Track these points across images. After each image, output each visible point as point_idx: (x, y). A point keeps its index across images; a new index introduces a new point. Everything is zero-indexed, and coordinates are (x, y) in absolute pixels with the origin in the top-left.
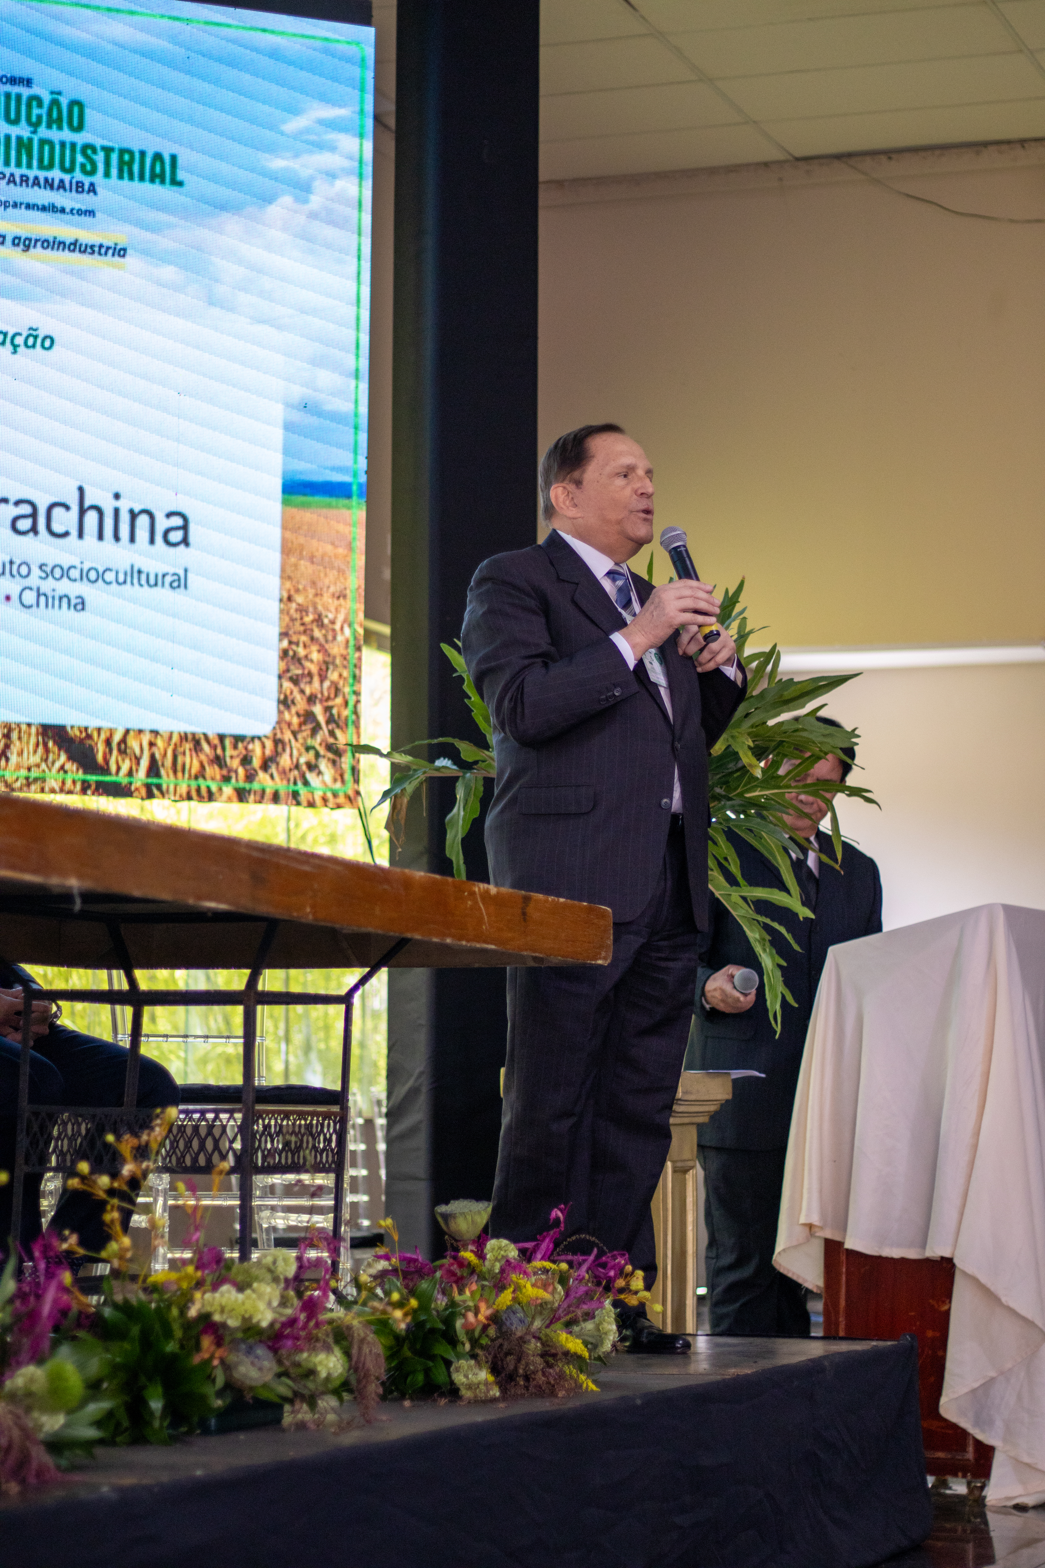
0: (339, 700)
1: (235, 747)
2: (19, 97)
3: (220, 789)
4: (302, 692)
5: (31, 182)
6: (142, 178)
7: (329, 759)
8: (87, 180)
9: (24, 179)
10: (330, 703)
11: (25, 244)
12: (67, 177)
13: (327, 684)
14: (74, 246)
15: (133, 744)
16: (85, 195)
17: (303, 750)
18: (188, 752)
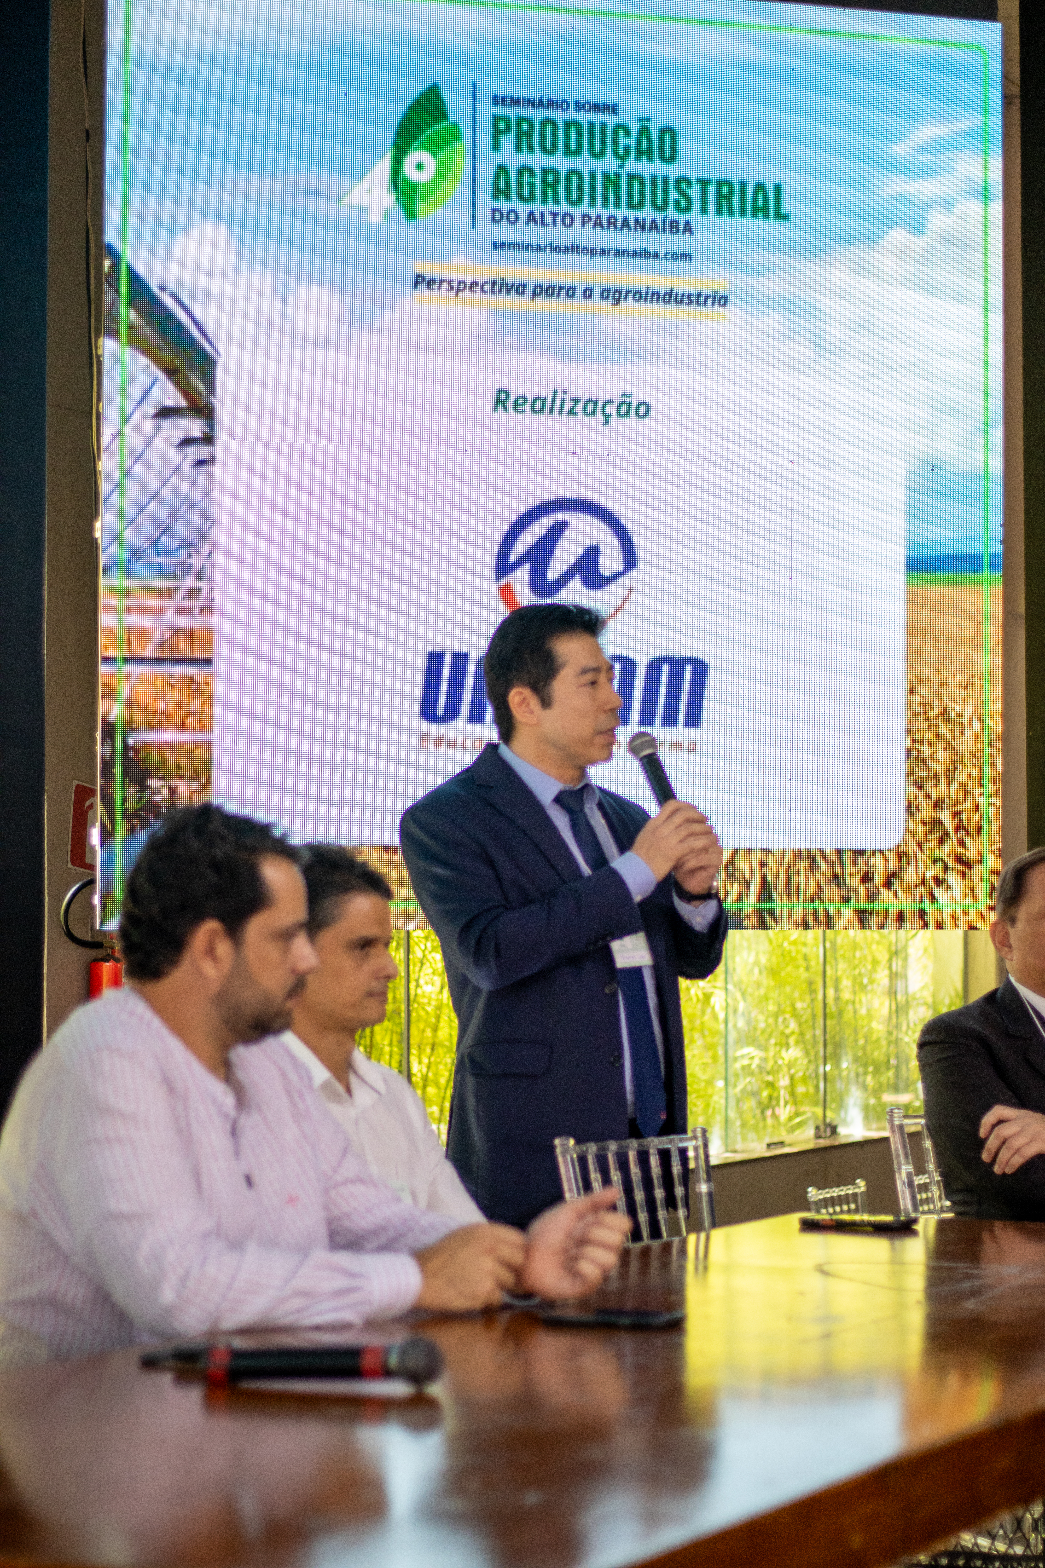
0: (969, 804)
1: (855, 863)
2: (603, 126)
3: (839, 912)
4: (928, 796)
5: (619, 224)
6: (743, 213)
7: (958, 872)
8: (682, 218)
9: (612, 222)
10: (959, 808)
11: (615, 295)
12: (659, 217)
13: (955, 786)
14: (670, 297)
15: (742, 865)
16: (679, 236)
17: (930, 863)
18: (802, 872)
